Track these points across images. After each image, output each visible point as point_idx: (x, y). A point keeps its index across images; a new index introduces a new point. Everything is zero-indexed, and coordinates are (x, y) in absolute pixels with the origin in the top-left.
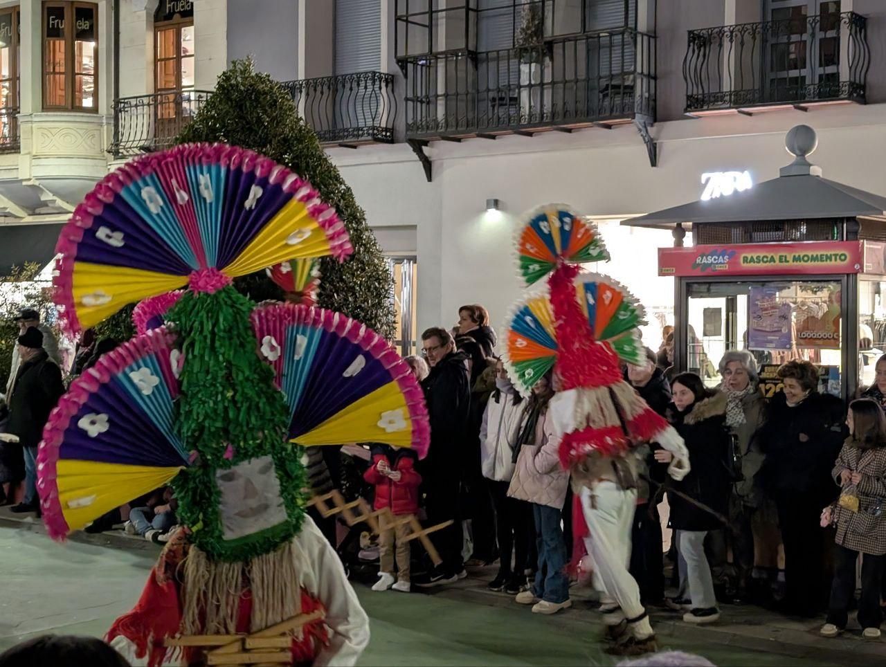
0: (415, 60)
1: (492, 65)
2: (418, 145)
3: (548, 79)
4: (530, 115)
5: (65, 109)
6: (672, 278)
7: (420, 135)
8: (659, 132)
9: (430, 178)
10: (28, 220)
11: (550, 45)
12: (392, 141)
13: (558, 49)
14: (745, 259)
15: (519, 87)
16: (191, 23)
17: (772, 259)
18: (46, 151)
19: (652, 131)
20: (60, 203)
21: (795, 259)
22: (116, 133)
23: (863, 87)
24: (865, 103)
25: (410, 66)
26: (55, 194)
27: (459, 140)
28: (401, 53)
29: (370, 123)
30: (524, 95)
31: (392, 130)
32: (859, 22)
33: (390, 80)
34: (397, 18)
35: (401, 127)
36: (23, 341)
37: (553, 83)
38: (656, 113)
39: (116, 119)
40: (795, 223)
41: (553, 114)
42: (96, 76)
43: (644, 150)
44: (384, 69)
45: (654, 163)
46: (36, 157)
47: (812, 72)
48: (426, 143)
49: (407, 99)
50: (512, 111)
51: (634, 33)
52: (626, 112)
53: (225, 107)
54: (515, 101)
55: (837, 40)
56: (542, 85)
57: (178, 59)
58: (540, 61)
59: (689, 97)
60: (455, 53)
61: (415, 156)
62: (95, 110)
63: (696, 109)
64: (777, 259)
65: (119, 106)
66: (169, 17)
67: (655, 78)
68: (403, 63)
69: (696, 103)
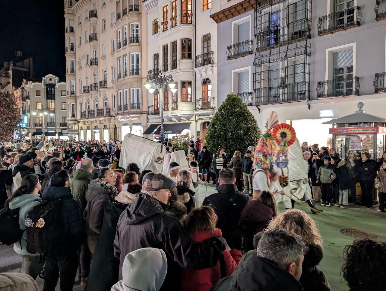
0: (257, 89)
1: (274, 89)
2: (257, 106)
3: (286, 92)
4: (282, 100)
5: (186, 101)
6: (332, 135)
7: (258, 104)
8: (310, 102)
9: (260, 113)
10: (178, 122)
11: (287, 86)
12: (252, 105)
13: (288, 86)
14: (350, 131)
15: (280, 94)
16: (210, 84)
17: (357, 131)
18: (183, 109)
19: (309, 102)
20: (185, 119)
21: (362, 131)
22: (195, 106)
23: (358, 92)
24: (359, 95)
25: (256, 91)
26: (184, 117)
27: (266, 105)
28: (254, 88)
29: (247, 102)
30: (281, 96)
31: (251, 103)
32: (357, 79)
33: (251, 93)
34: (254, 81)
35: (254, 103)
36: (191, 146)
37: (287, 93)
38: (310, 99)
39: (195, 103)
40: (361, 123)
41: (287, 99)
42: (191, 95)
43: (307, 106)
44: (250, 91)
45: (309, 109)
46: (181, 111)
47: (345, 89)
48: (259, 106)
49: (255, 97)
50: (278, 99)
51: (306, 82)
52: (304, 99)
53: (229, 101)
54: (279, 97)
55: (352, 82)
56: (285, 94)
57: (207, 91)
58: (284, 88)
59: (318, 95)
60: (266, 88)
61: (257, 108)
62: (191, 101)
63: (319, 98)
64: (358, 130)
65: (196, 100)
66: (206, 83)
67: (310, 92)
68: (255, 90)
69: (319, 96)
